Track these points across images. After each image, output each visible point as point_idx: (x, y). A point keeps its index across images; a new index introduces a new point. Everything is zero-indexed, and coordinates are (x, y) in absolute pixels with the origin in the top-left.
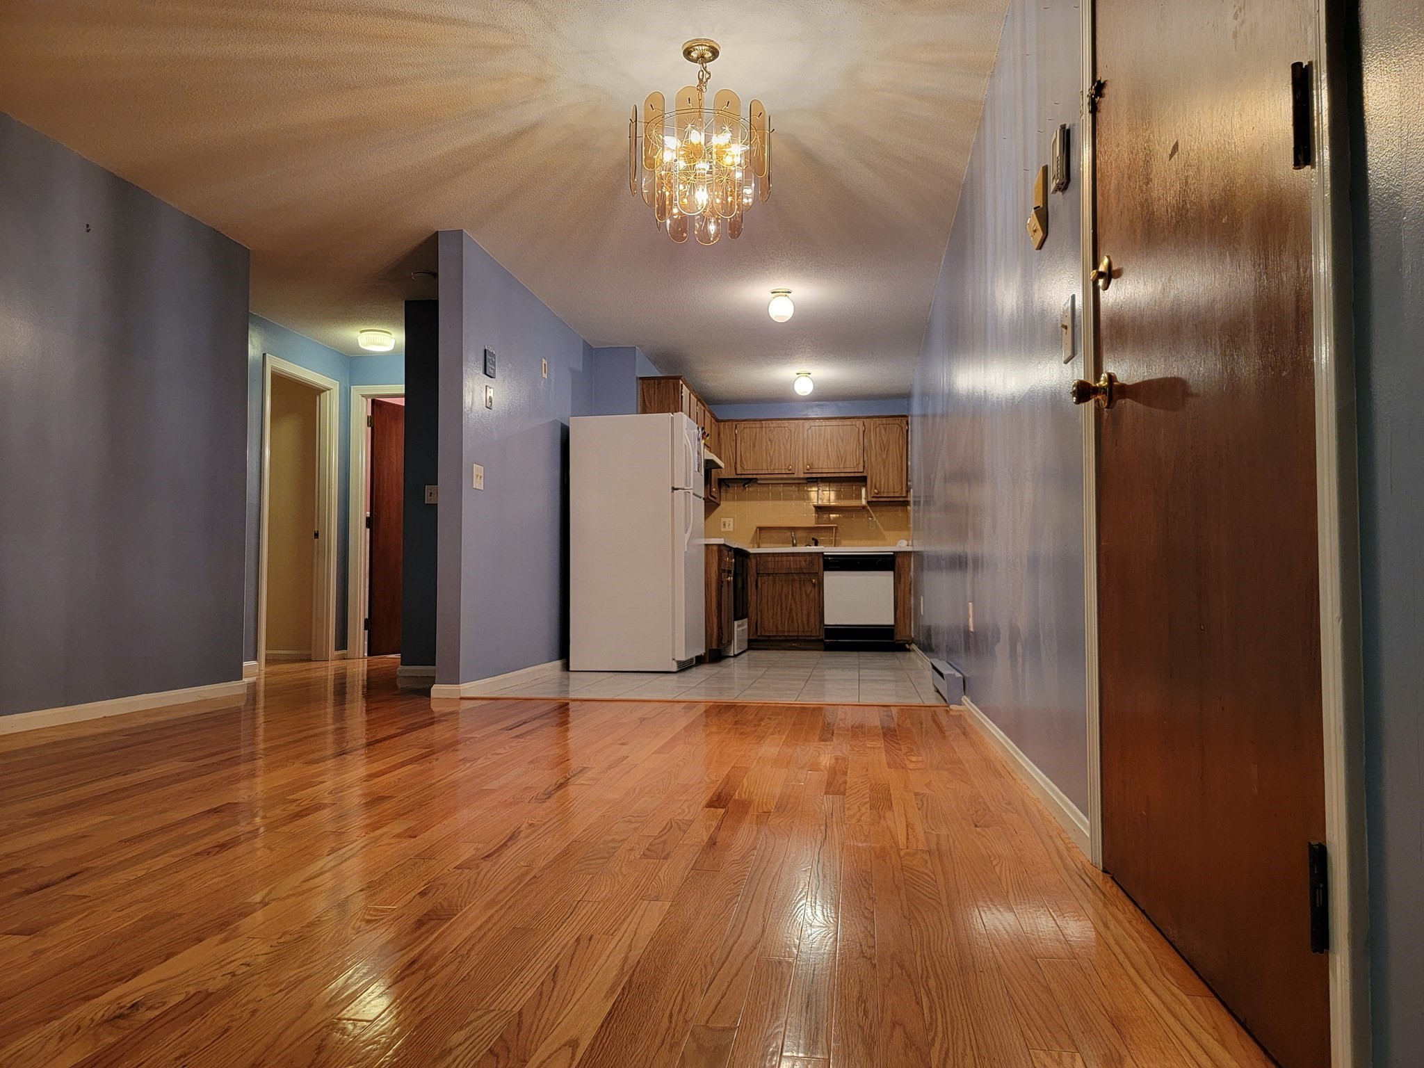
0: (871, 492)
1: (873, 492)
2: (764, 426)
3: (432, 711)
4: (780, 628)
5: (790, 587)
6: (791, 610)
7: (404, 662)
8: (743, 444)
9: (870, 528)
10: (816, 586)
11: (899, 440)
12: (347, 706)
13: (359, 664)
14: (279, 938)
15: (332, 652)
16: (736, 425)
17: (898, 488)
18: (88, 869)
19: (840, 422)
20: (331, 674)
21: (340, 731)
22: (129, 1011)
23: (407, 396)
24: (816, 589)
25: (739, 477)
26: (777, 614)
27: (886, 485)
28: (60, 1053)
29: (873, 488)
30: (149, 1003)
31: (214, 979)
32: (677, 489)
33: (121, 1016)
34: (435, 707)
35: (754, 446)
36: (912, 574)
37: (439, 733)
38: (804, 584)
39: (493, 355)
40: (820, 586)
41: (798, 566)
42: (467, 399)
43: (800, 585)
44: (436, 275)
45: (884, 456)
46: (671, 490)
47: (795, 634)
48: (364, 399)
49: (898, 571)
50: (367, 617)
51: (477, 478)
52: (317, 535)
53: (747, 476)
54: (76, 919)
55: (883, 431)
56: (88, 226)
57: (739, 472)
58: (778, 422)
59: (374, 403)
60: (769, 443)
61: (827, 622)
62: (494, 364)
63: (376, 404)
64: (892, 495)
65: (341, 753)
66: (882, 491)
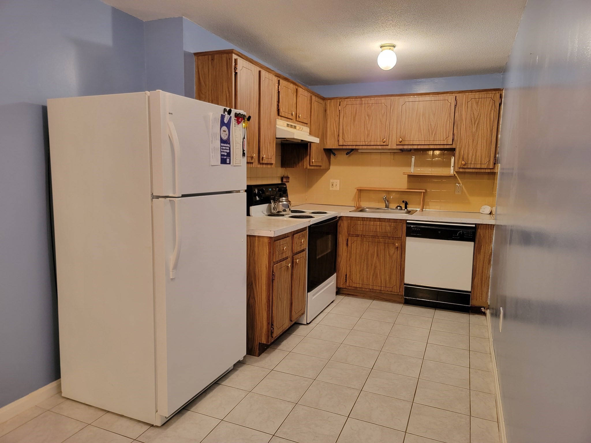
0: (458, 163)
1: (460, 163)
2: (364, 103)
4: (365, 281)
5: (376, 248)
6: (375, 267)
8: (345, 119)
9: (457, 193)
10: (399, 249)
11: (490, 113)
16: (340, 103)
17: (485, 161)
19: (432, 98)
24: (399, 252)
25: (341, 147)
26: (363, 270)
27: (474, 157)
29: (461, 159)
32: (158, 197)
35: (354, 121)
36: (493, 245)
38: (388, 246)
40: (402, 249)
41: (383, 231)
43: (385, 247)
45: (474, 130)
46: (150, 198)
47: (378, 288)
49: (479, 241)
53: (348, 147)
55: (475, 105)
57: (341, 143)
58: (376, 98)
60: (367, 118)
61: (406, 281)
64: (478, 166)
66: (469, 162)
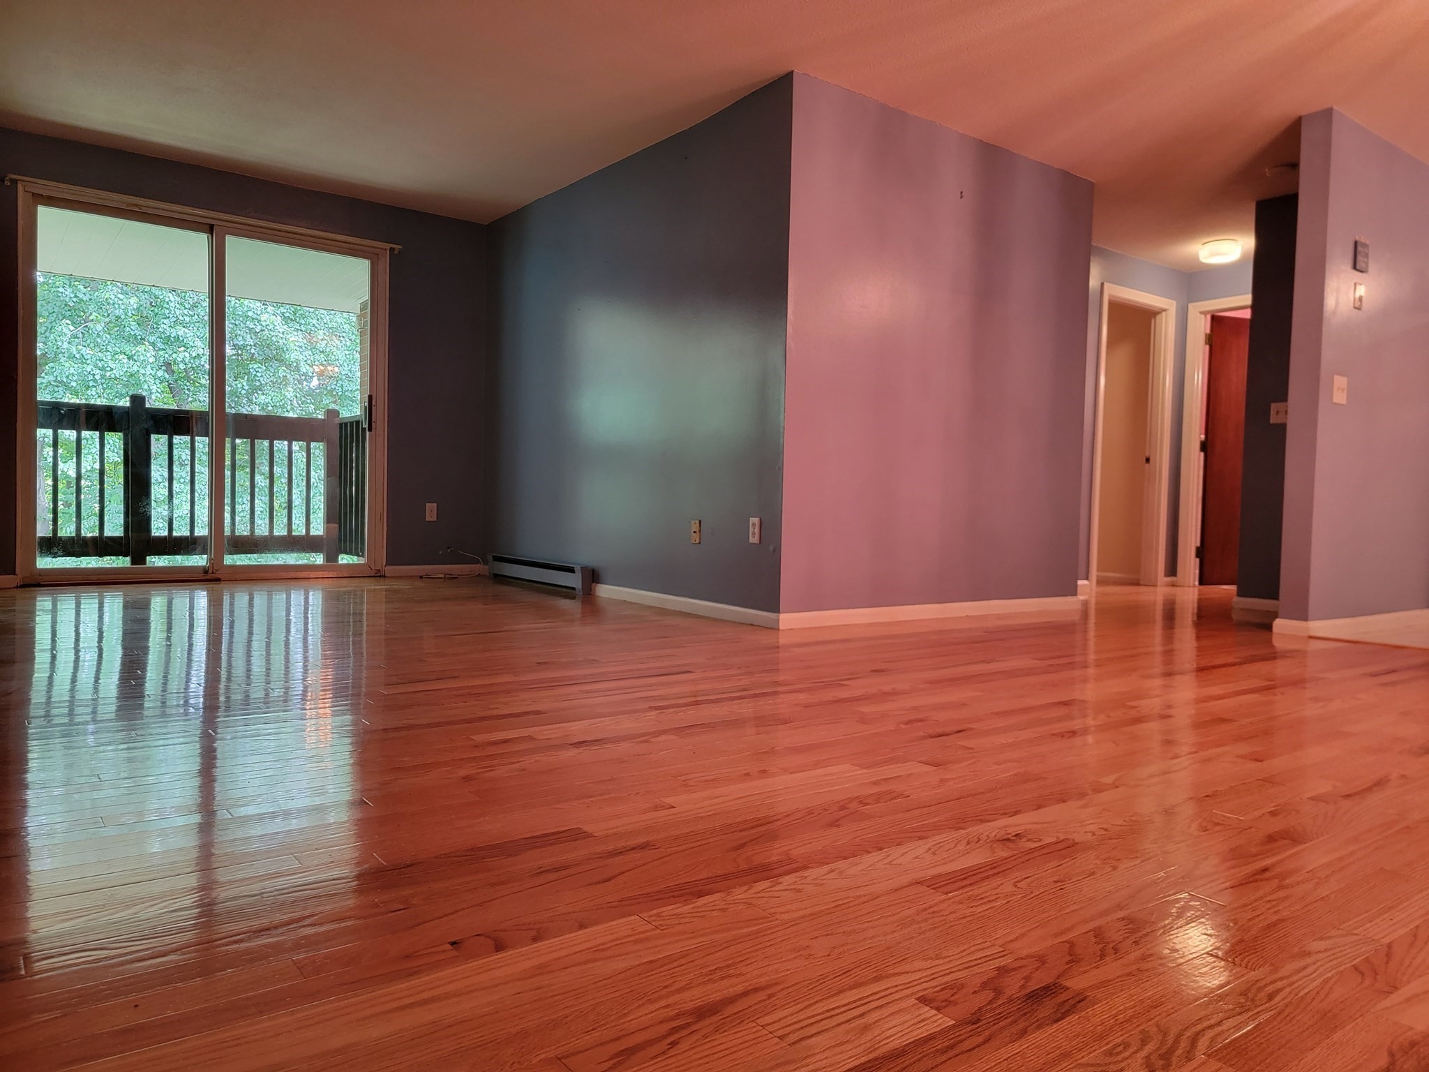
3: (1273, 646)
7: (1240, 594)
12: (1176, 630)
13: (1189, 591)
14: (1132, 816)
15: (1162, 578)
18: (970, 729)
20: (1160, 600)
21: (1169, 654)
22: (1013, 838)
23: (1254, 307)
28: (968, 853)
30: (1030, 836)
31: (1078, 833)
33: (1008, 840)
34: (1278, 643)
37: (1281, 668)
39: (1365, 246)
42: (1330, 301)
44: (1295, 166)
48: (1203, 316)
50: (1198, 544)
51: (1338, 390)
52: (1148, 460)
54: (966, 763)
56: (961, 193)
59: (1214, 318)
62: (1367, 256)
63: (1217, 321)
65: (1169, 674)
